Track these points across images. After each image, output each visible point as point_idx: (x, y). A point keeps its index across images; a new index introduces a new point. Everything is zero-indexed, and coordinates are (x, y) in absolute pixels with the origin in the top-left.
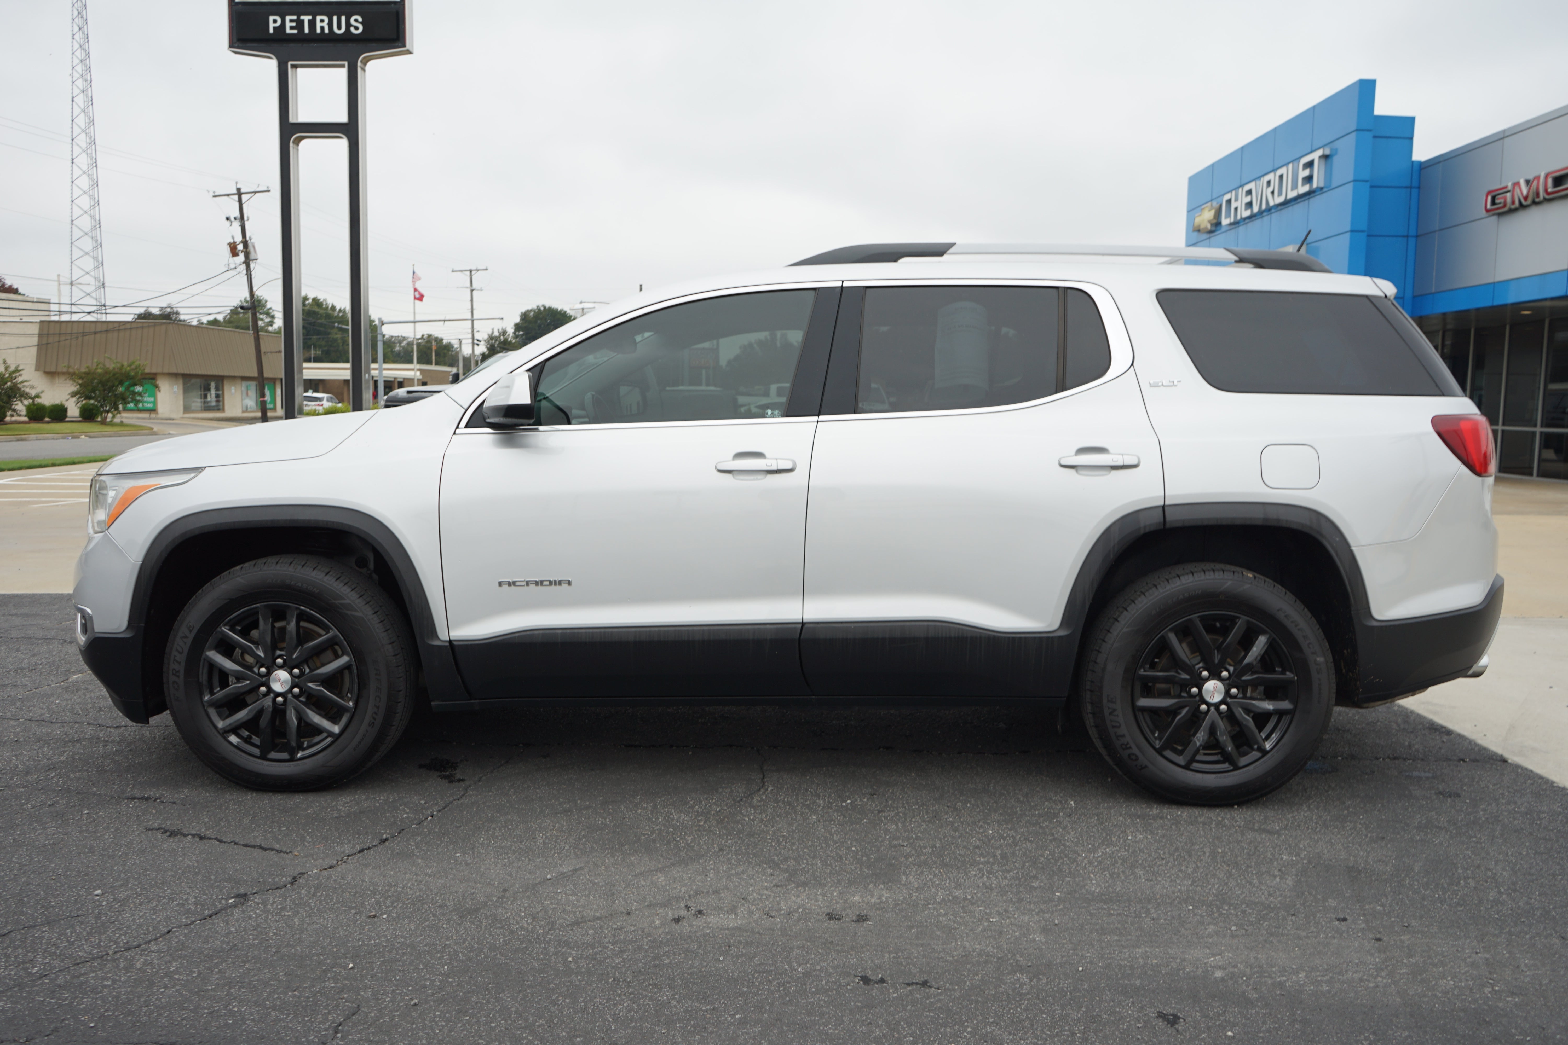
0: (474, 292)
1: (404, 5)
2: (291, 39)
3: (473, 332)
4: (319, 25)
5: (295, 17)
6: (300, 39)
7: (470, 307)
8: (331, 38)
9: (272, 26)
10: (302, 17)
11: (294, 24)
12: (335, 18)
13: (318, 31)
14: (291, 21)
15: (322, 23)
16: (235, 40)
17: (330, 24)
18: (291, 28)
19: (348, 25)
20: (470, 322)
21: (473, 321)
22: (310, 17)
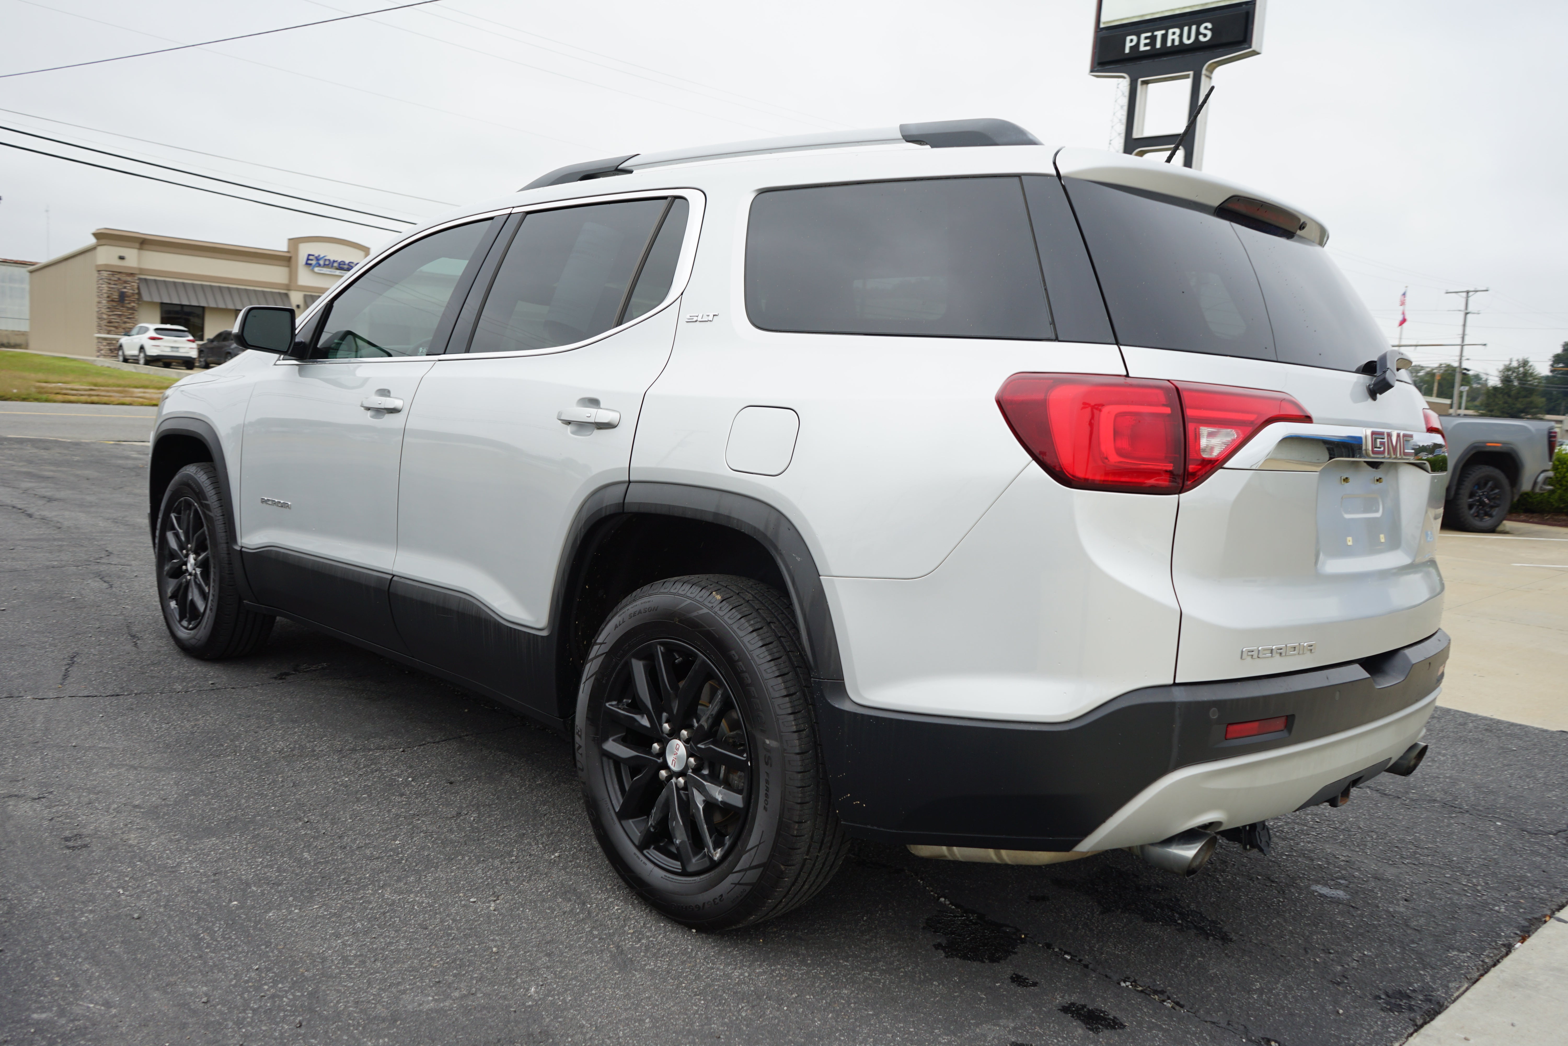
0: (1469, 316)
1: (1255, 4)
2: (1146, 56)
3: (1461, 359)
4: (1170, 37)
5: (1149, 34)
6: (1154, 55)
7: (1460, 332)
8: (1181, 50)
9: (1128, 45)
10: (1156, 33)
11: (1148, 41)
12: (1186, 29)
13: (1169, 44)
14: (1146, 38)
15: (1173, 36)
16: (1096, 64)
17: (1181, 36)
18: (1146, 45)
19: (1198, 33)
20: (1459, 348)
21: (1462, 346)
22: (1163, 32)
